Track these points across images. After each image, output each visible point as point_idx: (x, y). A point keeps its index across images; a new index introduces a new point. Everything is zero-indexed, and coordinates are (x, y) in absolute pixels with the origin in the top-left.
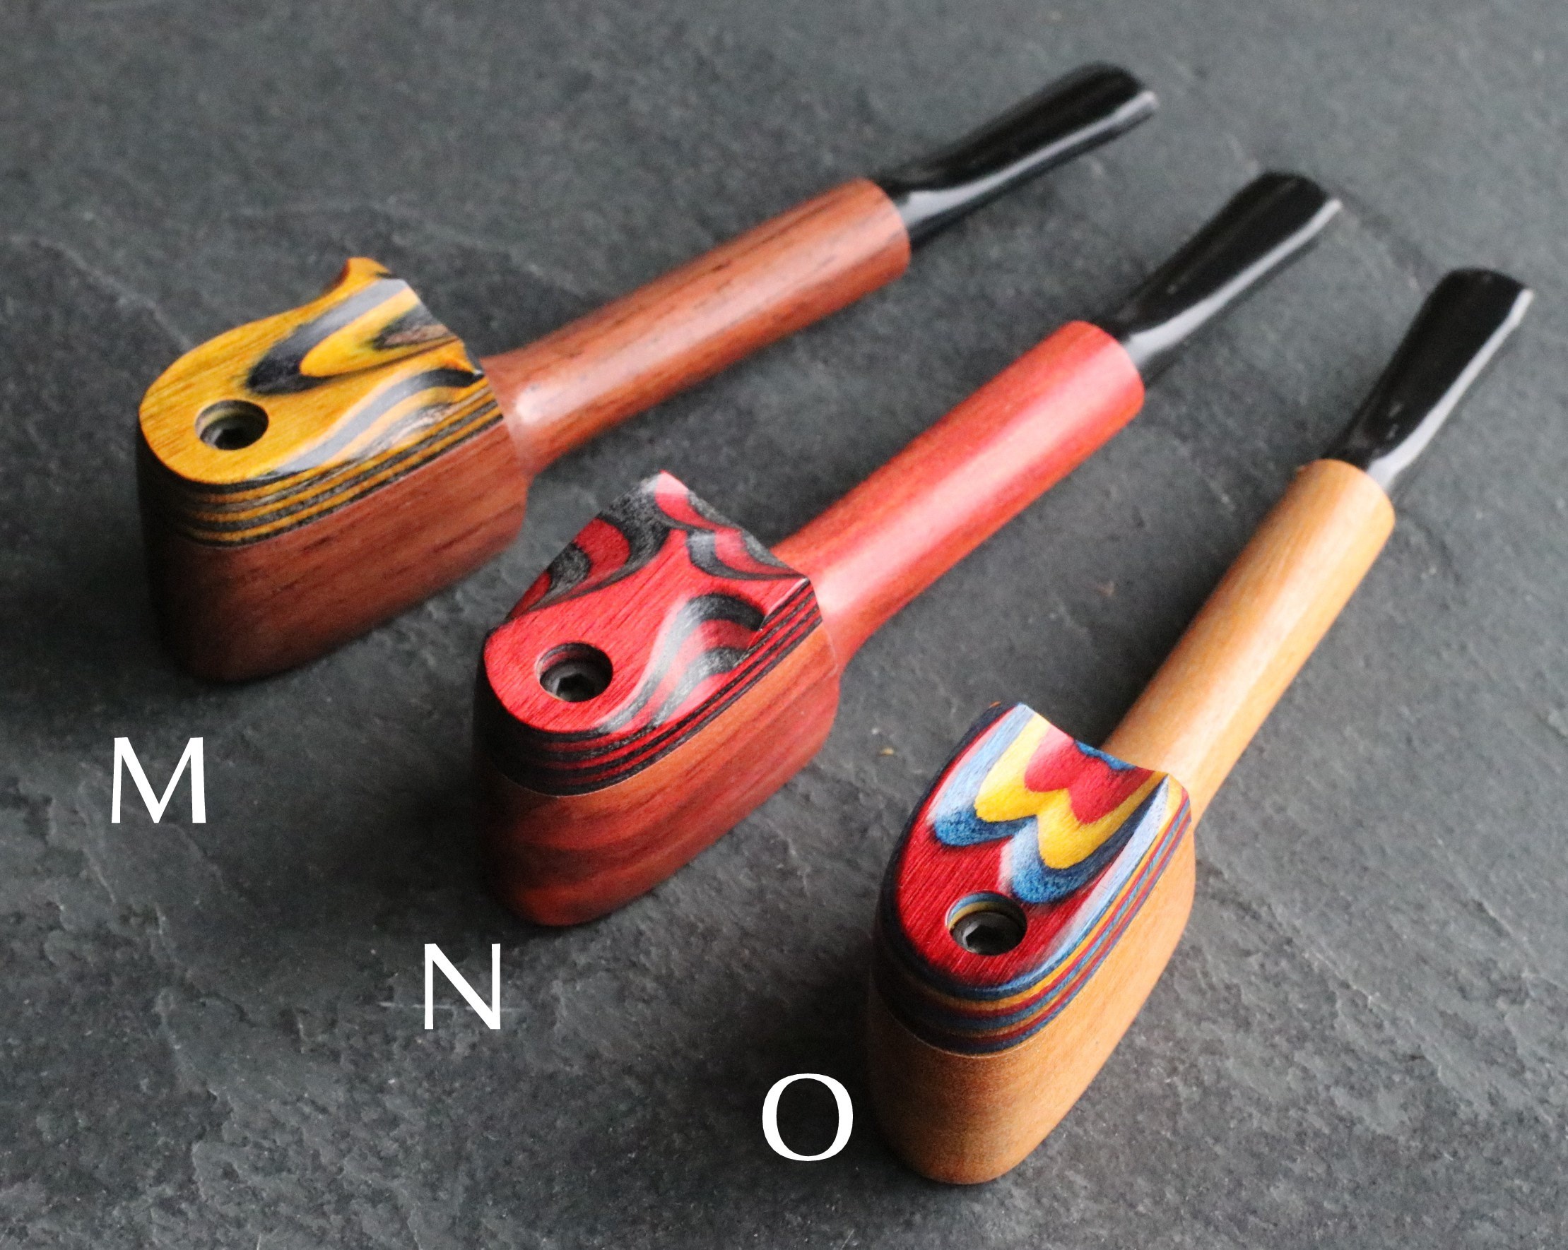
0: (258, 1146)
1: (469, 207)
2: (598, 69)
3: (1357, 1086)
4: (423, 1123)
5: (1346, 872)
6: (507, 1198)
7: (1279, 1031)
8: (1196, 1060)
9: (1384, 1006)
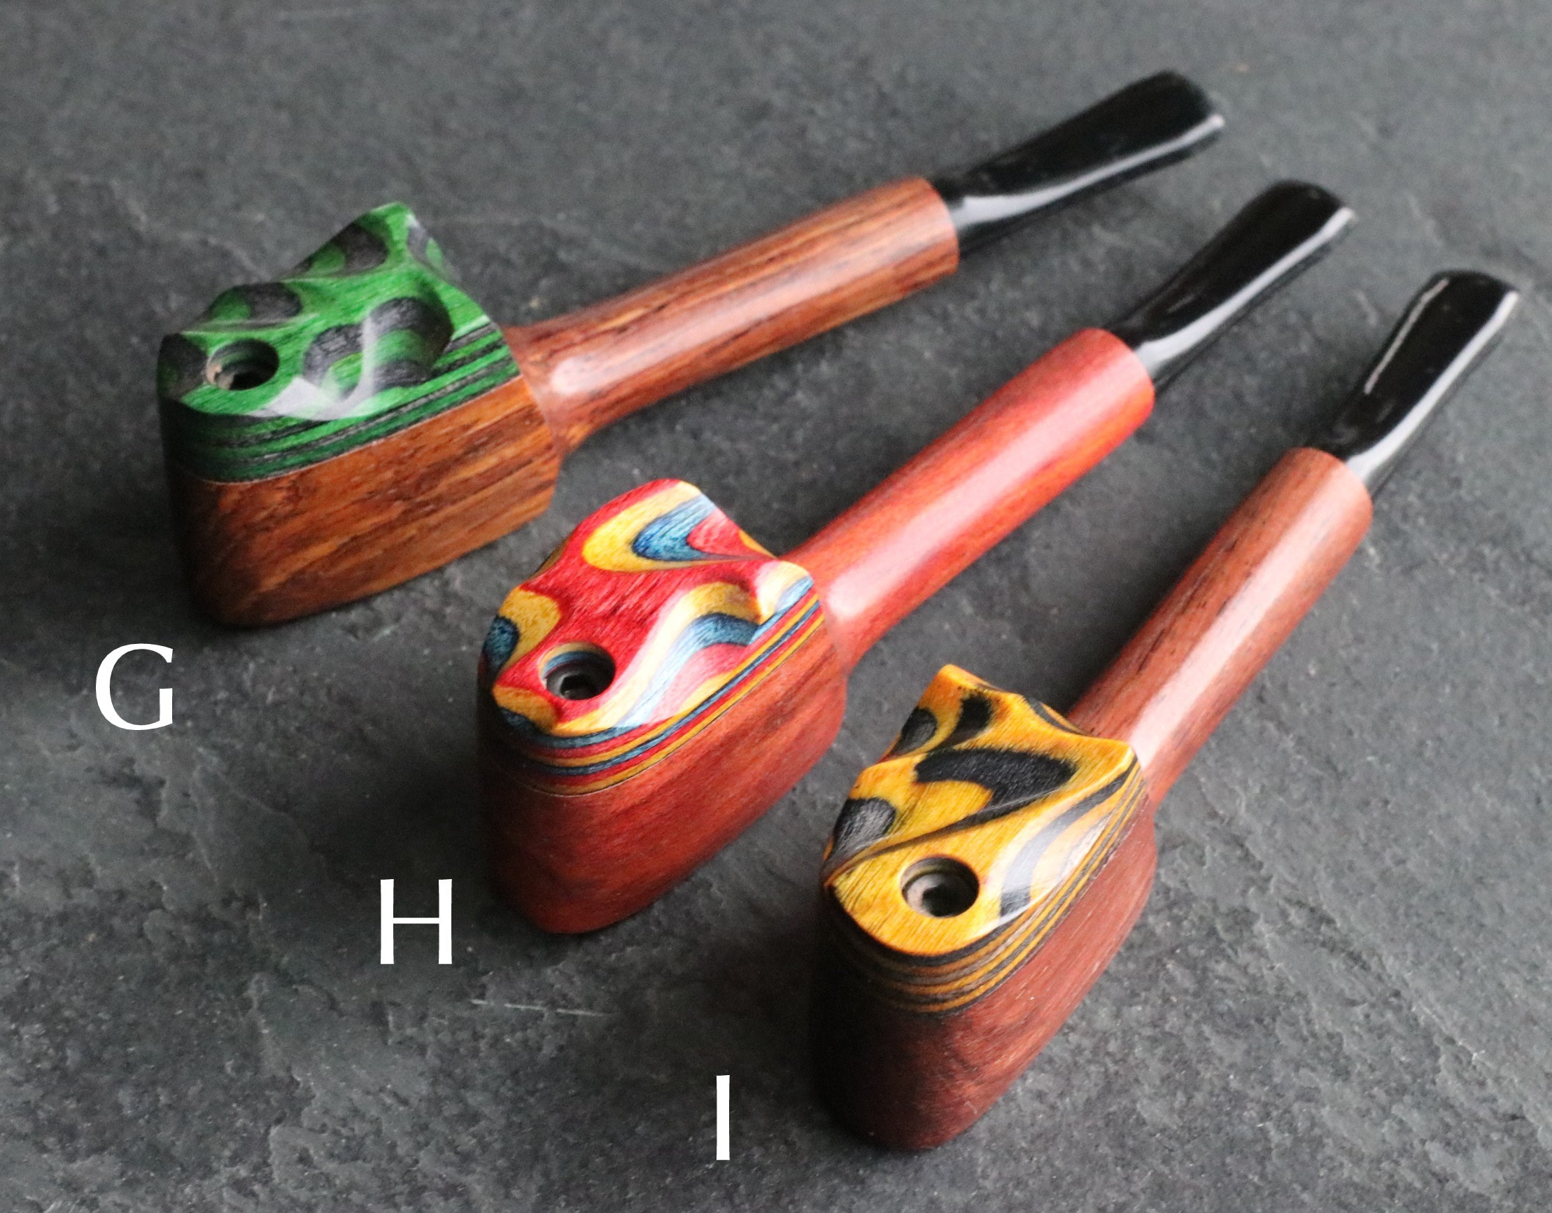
0: (336, 1133)
1: (638, 227)
2: (778, 99)
3: (1454, 1142)
4: (503, 1121)
5: (1462, 928)
6: (580, 1200)
7: (1379, 1082)
8: (1290, 1106)
9: (1488, 1064)
